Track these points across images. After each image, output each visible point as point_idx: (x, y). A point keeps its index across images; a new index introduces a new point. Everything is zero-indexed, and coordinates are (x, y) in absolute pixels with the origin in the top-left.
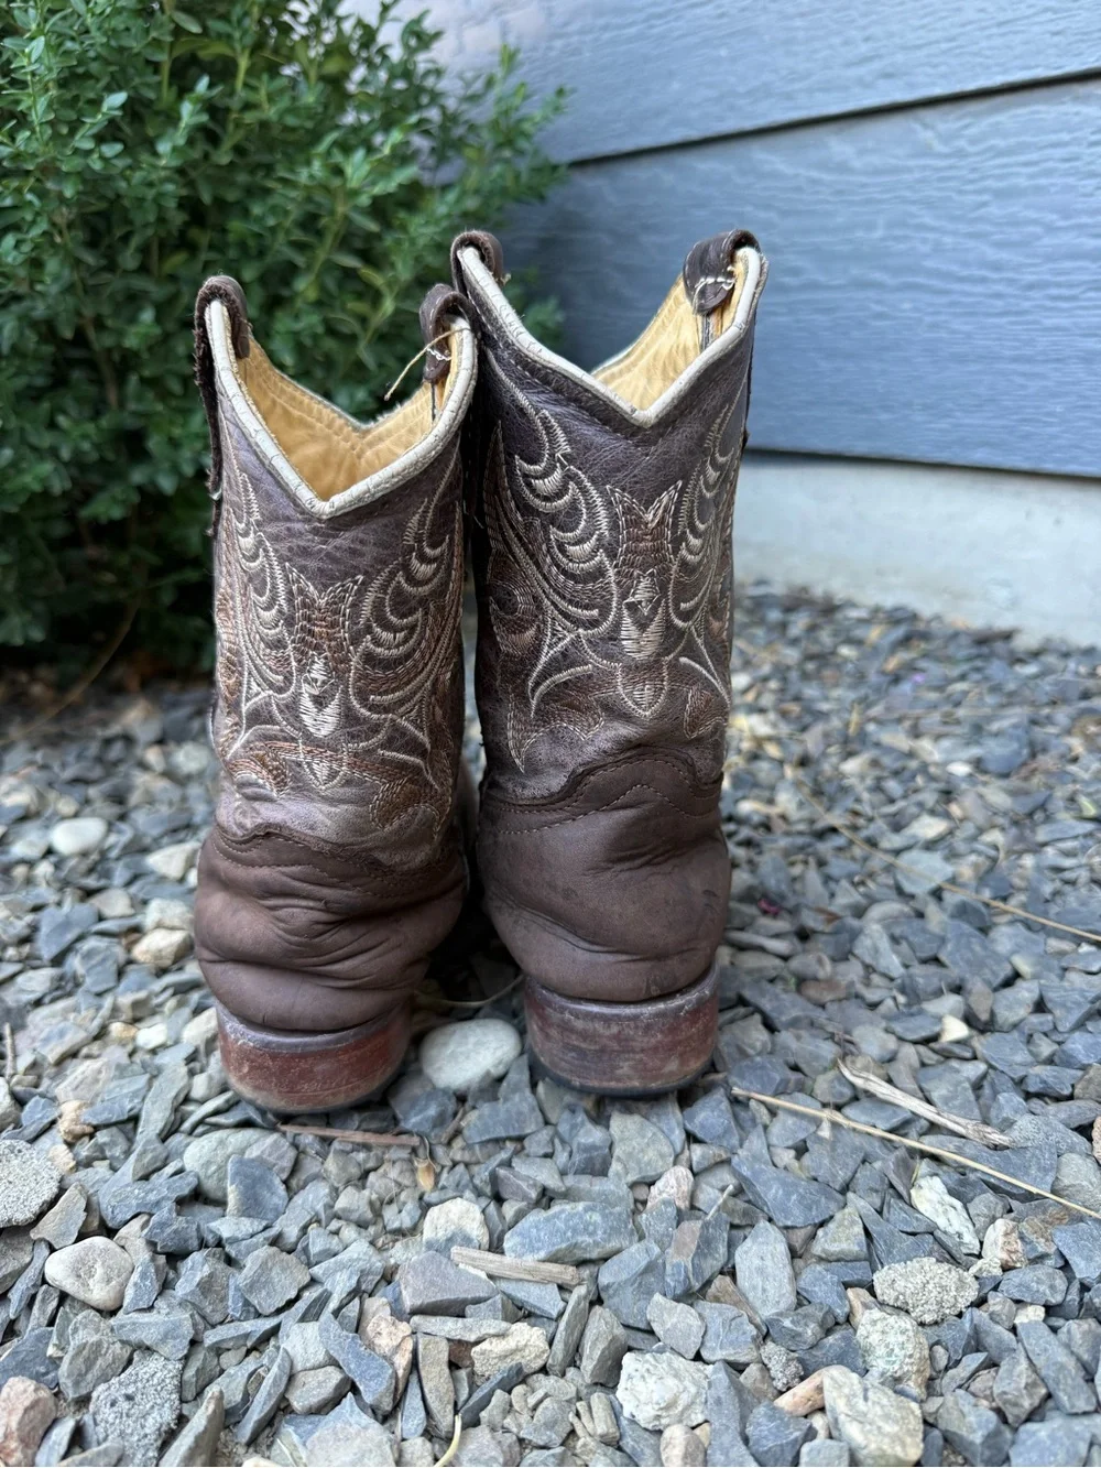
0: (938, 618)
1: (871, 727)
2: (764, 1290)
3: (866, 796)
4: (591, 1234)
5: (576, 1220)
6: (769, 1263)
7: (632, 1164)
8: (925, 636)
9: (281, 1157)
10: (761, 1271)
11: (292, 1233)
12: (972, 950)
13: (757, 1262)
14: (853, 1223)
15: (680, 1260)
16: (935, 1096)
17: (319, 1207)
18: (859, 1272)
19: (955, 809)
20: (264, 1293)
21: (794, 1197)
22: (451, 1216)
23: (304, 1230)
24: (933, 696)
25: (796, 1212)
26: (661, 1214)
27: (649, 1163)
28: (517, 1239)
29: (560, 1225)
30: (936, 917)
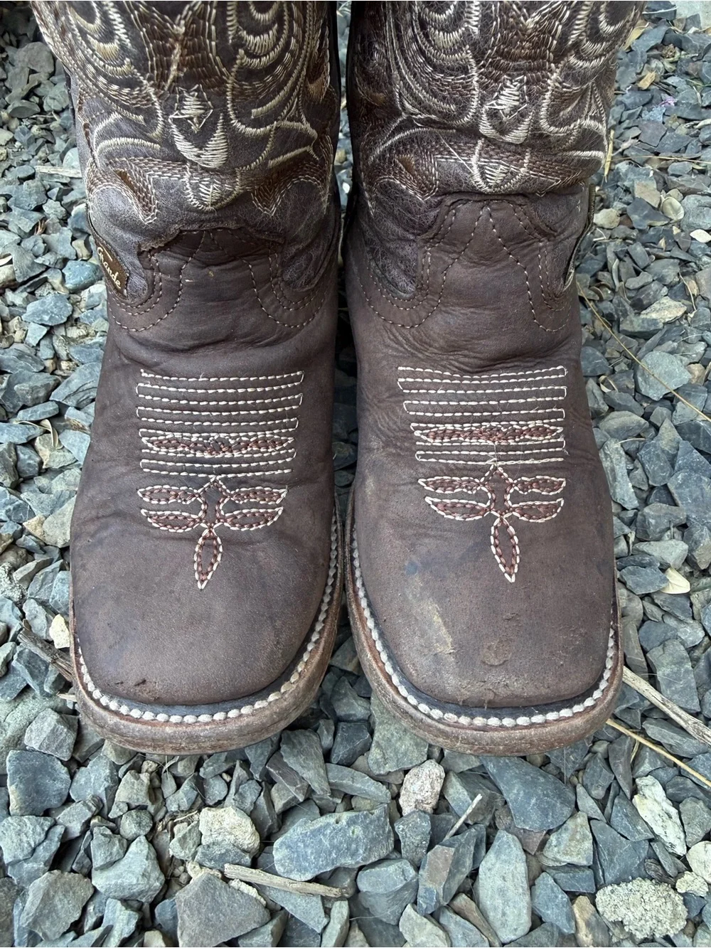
0: (694, 20)
1: (623, 167)
2: (504, 914)
3: (614, 264)
4: (353, 855)
5: (340, 838)
6: (509, 884)
7: (390, 754)
8: (680, 44)
9: (60, 747)
10: (502, 892)
11: (76, 829)
12: (702, 489)
13: (499, 882)
14: (584, 838)
15: (433, 885)
16: (660, 674)
17: (101, 791)
18: (583, 882)
19: (692, 288)
20: (48, 924)
21: (533, 801)
22: (225, 825)
23: (87, 826)
24: (683, 129)
25: (534, 817)
26: (416, 826)
27: (405, 754)
28: (285, 852)
29: (326, 843)
30: (668, 434)
